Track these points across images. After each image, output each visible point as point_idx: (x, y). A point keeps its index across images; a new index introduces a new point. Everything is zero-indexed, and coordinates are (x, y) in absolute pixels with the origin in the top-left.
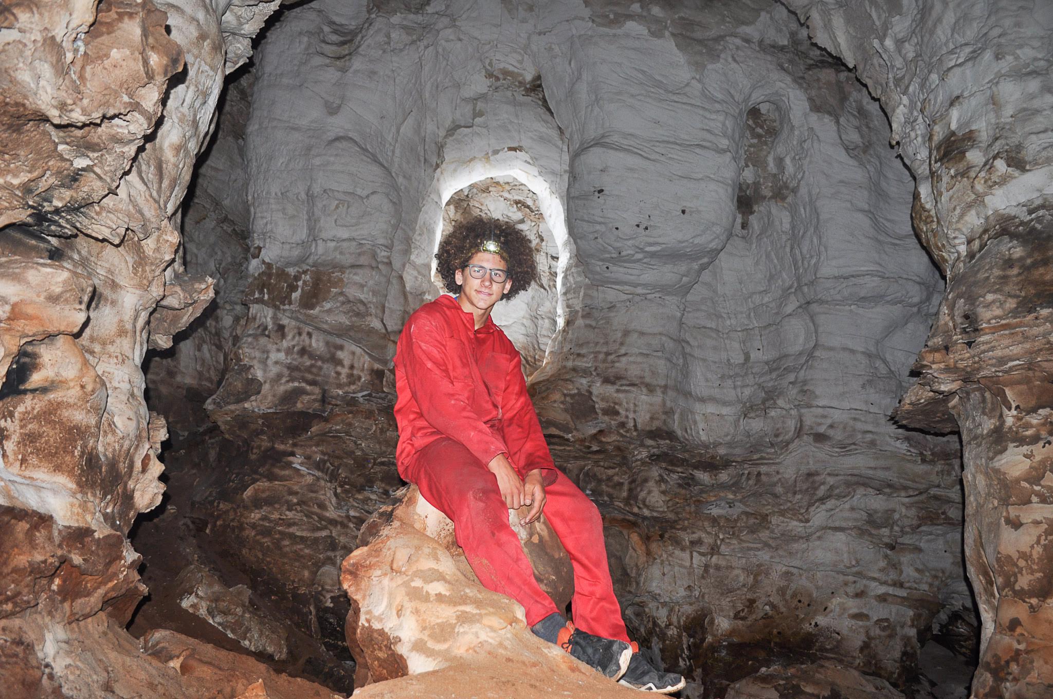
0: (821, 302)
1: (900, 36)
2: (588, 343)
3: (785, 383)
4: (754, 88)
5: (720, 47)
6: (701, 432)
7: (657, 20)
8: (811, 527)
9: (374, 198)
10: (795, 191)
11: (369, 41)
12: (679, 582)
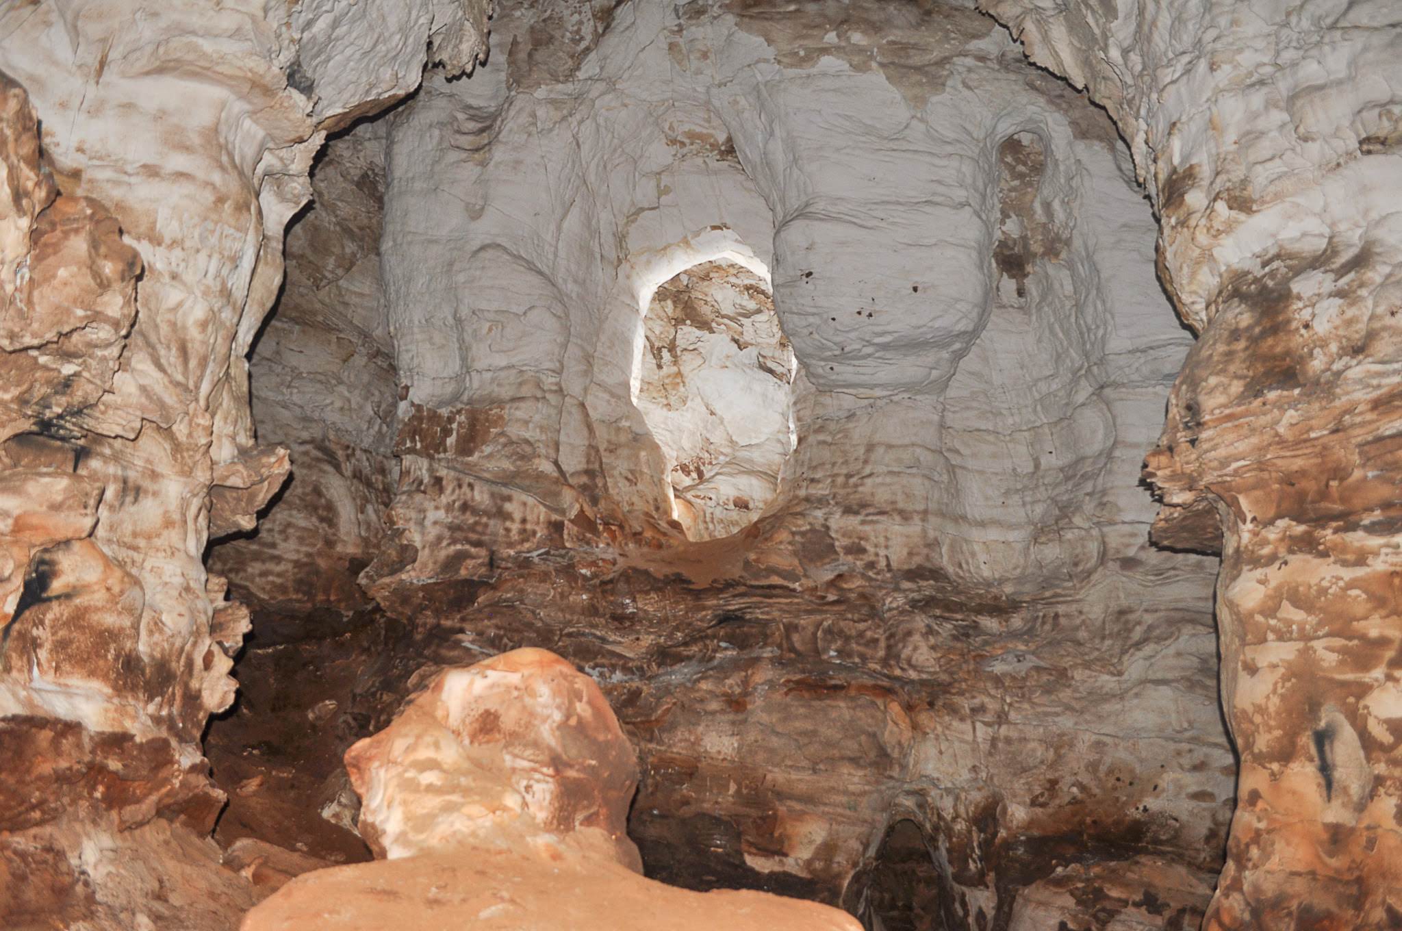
0: (1116, 385)
1: (1126, 44)
2: (823, 464)
3: (1081, 494)
4: (998, 117)
5: (945, 73)
6: (982, 566)
7: (860, 50)
8: (1126, 681)
9: (531, 315)
10: (1068, 243)
11: (510, 125)
12: (961, 762)
